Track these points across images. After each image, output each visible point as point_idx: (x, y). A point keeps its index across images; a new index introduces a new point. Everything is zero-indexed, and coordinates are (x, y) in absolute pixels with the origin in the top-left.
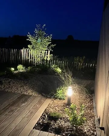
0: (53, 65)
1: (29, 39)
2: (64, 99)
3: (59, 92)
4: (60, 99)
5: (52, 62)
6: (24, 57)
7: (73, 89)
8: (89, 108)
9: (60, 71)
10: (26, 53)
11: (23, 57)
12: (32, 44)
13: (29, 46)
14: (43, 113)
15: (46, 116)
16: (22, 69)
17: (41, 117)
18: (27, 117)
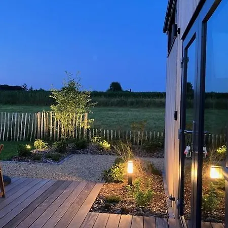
0: (96, 138)
1: (53, 95)
2: (122, 182)
3: (114, 171)
4: (117, 182)
5: (92, 132)
6: (42, 127)
7: (135, 165)
8: (158, 190)
9: (109, 146)
10: (45, 119)
11: (39, 126)
12: (57, 103)
13: (52, 107)
14: (97, 199)
15: (102, 201)
16: (43, 148)
17: (95, 202)
18: (76, 203)
